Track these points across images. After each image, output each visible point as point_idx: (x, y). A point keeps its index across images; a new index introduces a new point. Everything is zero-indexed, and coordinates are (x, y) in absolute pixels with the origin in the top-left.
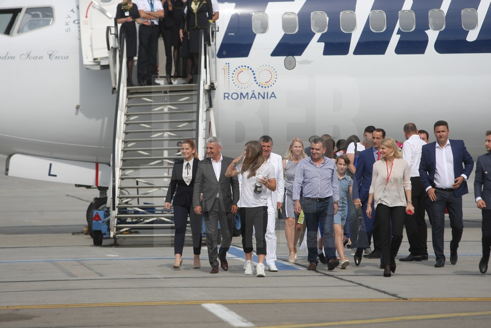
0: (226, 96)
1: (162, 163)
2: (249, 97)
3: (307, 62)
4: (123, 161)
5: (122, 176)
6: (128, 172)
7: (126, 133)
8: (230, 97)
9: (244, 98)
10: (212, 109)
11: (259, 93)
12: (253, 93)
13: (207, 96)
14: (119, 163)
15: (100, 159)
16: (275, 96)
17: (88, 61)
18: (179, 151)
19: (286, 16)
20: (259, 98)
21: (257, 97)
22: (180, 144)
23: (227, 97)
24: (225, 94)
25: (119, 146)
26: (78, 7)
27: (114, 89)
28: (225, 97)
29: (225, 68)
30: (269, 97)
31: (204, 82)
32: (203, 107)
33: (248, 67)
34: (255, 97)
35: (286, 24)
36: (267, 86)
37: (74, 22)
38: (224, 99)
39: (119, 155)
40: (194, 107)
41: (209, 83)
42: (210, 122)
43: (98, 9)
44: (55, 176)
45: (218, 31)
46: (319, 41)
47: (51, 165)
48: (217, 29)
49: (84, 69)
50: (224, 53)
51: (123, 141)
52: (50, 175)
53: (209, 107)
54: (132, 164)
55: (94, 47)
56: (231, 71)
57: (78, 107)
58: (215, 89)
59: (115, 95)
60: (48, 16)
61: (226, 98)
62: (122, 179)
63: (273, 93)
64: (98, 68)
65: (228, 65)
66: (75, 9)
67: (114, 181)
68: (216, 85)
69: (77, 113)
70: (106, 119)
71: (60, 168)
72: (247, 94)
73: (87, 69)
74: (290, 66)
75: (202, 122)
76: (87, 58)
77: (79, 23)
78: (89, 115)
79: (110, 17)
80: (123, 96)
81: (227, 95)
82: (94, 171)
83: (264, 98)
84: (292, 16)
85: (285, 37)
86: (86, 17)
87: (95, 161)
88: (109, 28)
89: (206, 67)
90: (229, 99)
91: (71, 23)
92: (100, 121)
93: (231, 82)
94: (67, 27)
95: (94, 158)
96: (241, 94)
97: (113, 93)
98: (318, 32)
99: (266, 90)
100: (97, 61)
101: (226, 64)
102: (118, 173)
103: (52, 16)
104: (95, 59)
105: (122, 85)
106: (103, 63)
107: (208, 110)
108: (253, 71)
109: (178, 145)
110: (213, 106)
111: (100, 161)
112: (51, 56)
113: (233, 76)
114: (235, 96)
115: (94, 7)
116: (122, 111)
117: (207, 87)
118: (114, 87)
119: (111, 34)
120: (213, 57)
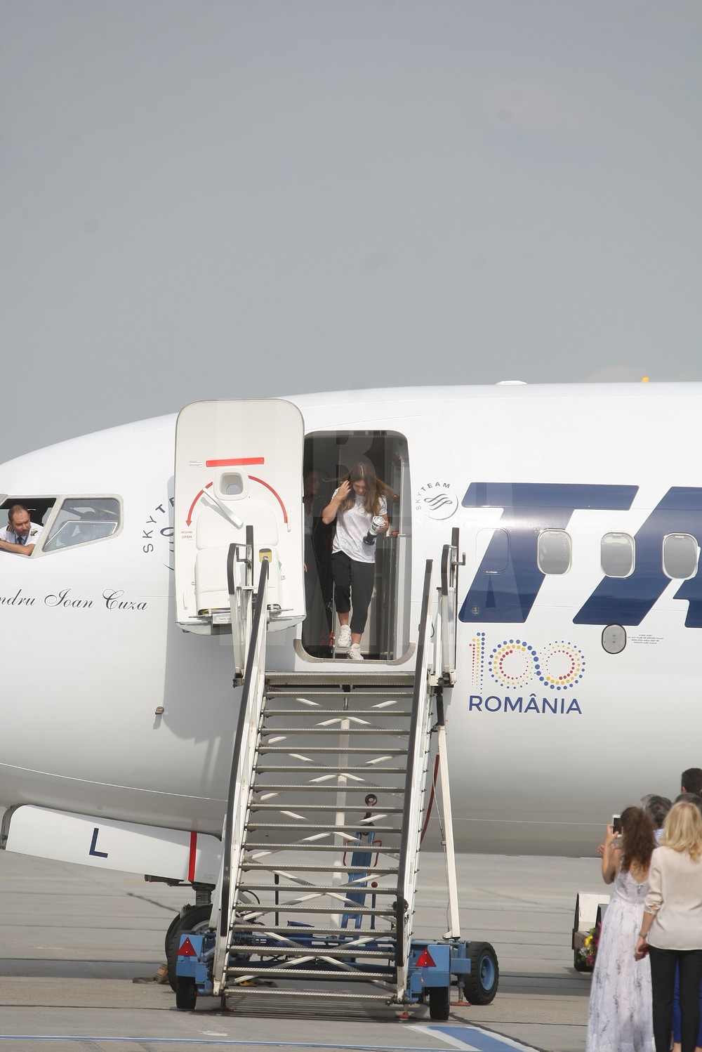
0: (475, 703)
1: (330, 840)
2: (524, 707)
3: (650, 640)
4: (248, 829)
5: (245, 861)
6: (258, 855)
7: (258, 771)
8: (482, 706)
9: (513, 708)
10: (442, 728)
11: (545, 701)
12: (533, 700)
13: (434, 699)
14: (239, 835)
15: (201, 825)
16: (578, 709)
17: (186, 615)
18: (368, 816)
19: (610, 540)
20: (544, 712)
21: (540, 708)
22: (371, 800)
23: (477, 705)
24: (472, 697)
25: (243, 797)
26: (172, 501)
27: (239, 676)
28: (471, 705)
29: (476, 643)
30: (565, 710)
31: (429, 670)
32: (424, 724)
33: (524, 644)
34: (536, 708)
35: (609, 557)
36: (562, 686)
37: (162, 532)
38: (471, 709)
39: (241, 816)
40: (405, 724)
41: (439, 674)
42: (438, 757)
43: (213, 507)
44: (105, 855)
45: (464, 564)
46: (678, 596)
47: (96, 831)
48: (461, 560)
49: (178, 632)
50: (475, 611)
51: (251, 788)
52: (93, 852)
53: (437, 724)
54: (267, 838)
55: (201, 586)
56: (488, 652)
57: (160, 712)
58: (452, 686)
59: (240, 689)
60: (107, 517)
61: (474, 708)
62: (244, 869)
63: (575, 701)
64: (207, 630)
65: (481, 637)
66: (166, 506)
67: (227, 873)
68: (454, 677)
69: (157, 725)
70: (218, 741)
71: (114, 838)
72: (520, 700)
73: (184, 631)
74: (613, 647)
75: (421, 756)
76: (186, 608)
77: (172, 535)
78: (181, 731)
79: (239, 524)
80: (256, 693)
81: (476, 701)
82: (187, 849)
83: (555, 711)
84: (623, 541)
85: (606, 582)
86: (189, 522)
87: (190, 827)
88: (233, 548)
89: (434, 641)
90: (480, 710)
91: (156, 535)
92: (204, 745)
93: (487, 674)
94: (148, 541)
95: (187, 822)
96: (507, 699)
97: (234, 686)
98: (676, 577)
99: (559, 695)
100: (206, 615)
101: (478, 634)
102: (237, 856)
103: (117, 518)
104: (201, 612)
105: (255, 669)
106: (219, 620)
107: (434, 730)
108: (534, 653)
109: (367, 802)
110: (446, 723)
111: (199, 828)
112: (110, 601)
113: (491, 660)
114: (493, 704)
115: (206, 503)
116: (251, 724)
117: (434, 682)
118: (238, 672)
119: (238, 560)
120: (450, 618)
